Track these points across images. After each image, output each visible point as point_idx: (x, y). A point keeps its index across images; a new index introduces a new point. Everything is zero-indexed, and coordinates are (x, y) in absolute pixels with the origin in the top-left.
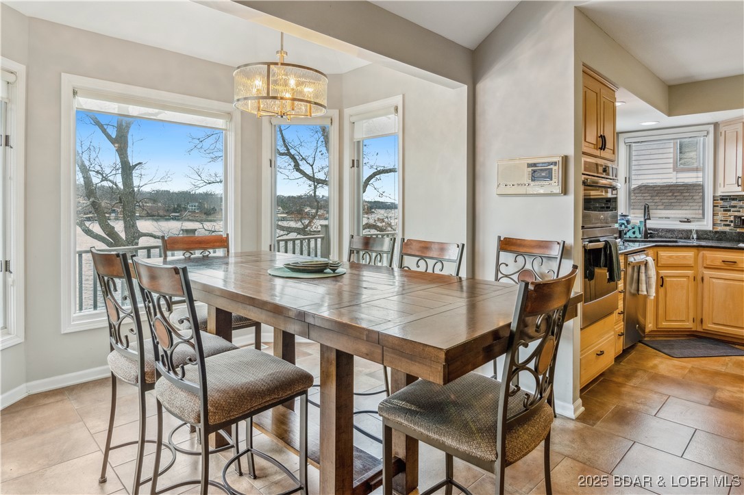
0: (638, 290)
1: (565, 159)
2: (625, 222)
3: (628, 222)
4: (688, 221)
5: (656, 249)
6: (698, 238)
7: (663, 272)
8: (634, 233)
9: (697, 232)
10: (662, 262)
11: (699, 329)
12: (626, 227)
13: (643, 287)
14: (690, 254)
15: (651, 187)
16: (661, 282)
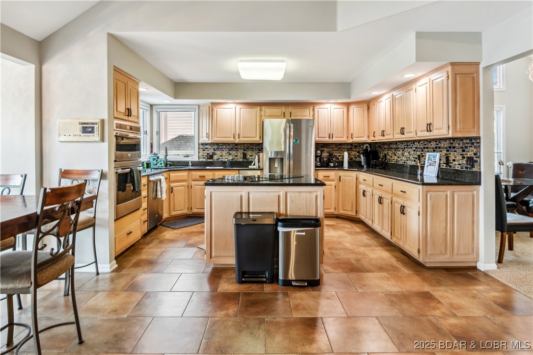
0: (156, 196)
1: (103, 121)
2: (156, 158)
3: (158, 158)
4: (188, 156)
5: (168, 172)
6: (192, 166)
7: (172, 185)
8: (161, 164)
9: (192, 162)
10: (172, 179)
11: (191, 213)
12: (157, 161)
13: (159, 193)
14: (185, 174)
15: (185, 136)
16: (171, 190)
